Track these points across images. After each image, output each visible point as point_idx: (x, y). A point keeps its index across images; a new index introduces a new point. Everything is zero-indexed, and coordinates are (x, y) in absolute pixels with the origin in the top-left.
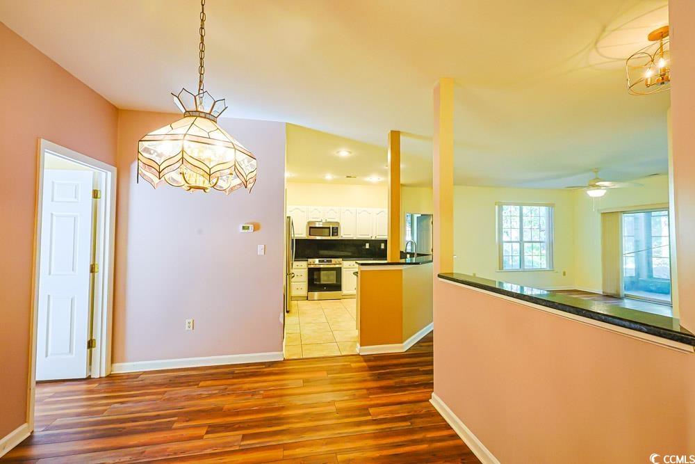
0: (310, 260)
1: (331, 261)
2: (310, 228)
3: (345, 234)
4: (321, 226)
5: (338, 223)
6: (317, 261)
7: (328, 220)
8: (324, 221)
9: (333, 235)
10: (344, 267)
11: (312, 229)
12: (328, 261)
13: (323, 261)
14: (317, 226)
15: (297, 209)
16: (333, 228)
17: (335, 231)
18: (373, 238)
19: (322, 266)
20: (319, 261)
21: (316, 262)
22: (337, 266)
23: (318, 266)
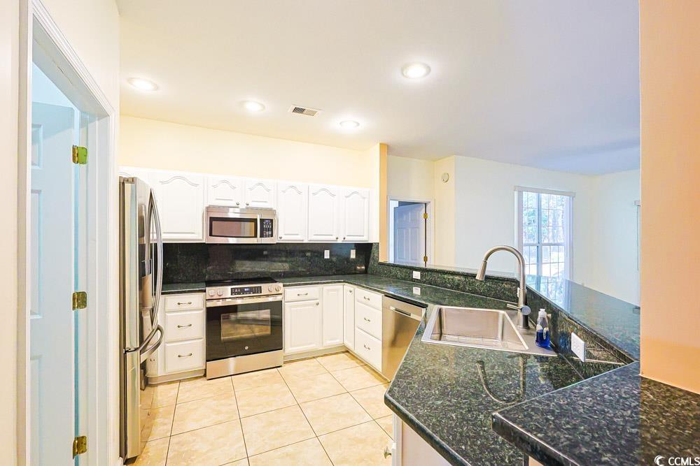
0: (212, 291)
1: (259, 290)
2: (212, 219)
3: (287, 232)
4: (238, 216)
5: (272, 211)
6: (227, 291)
7: (252, 205)
8: (243, 206)
9: (262, 236)
10: (287, 298)
11: (215, 221)
12: (251, 290)
13: (242, 291)
14: (231, 215)
15: (180, 177)
16: (262, 221)
17: (267, 226)
18: (340, 241)
19: (239, 302)
20: (233, 292)
21: (224, 295)
22: (270, 299)
23: (229, 302)
